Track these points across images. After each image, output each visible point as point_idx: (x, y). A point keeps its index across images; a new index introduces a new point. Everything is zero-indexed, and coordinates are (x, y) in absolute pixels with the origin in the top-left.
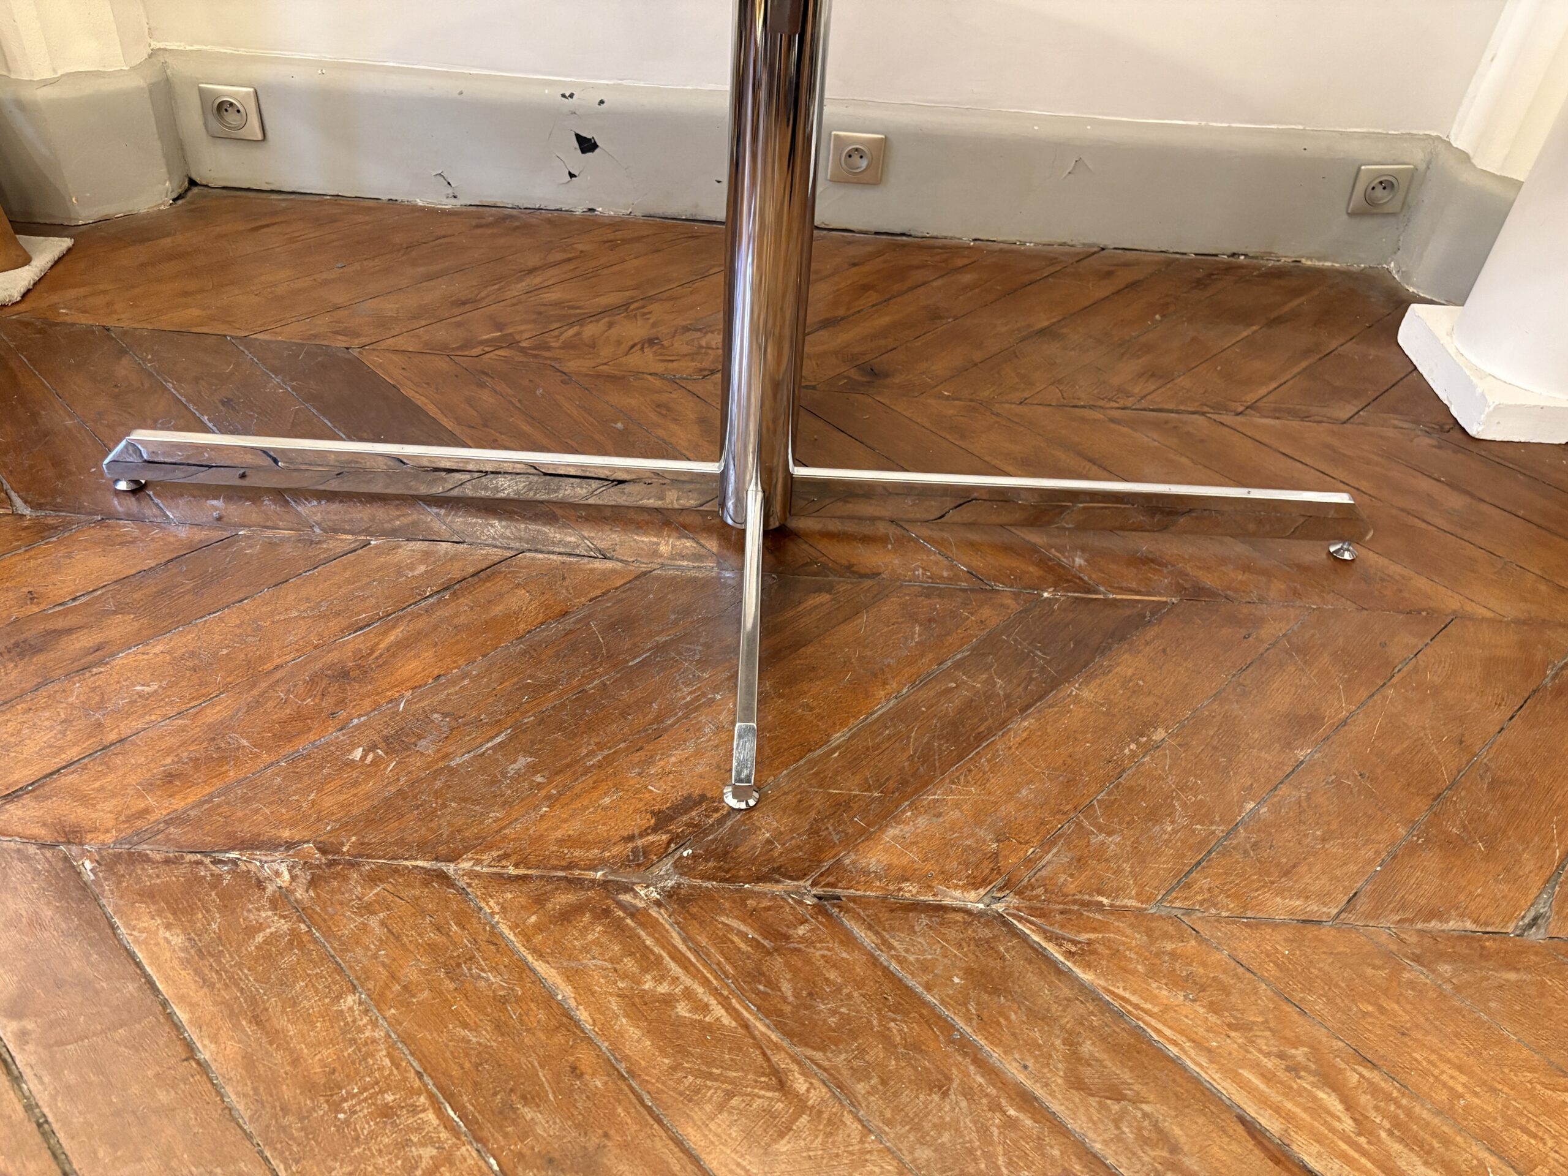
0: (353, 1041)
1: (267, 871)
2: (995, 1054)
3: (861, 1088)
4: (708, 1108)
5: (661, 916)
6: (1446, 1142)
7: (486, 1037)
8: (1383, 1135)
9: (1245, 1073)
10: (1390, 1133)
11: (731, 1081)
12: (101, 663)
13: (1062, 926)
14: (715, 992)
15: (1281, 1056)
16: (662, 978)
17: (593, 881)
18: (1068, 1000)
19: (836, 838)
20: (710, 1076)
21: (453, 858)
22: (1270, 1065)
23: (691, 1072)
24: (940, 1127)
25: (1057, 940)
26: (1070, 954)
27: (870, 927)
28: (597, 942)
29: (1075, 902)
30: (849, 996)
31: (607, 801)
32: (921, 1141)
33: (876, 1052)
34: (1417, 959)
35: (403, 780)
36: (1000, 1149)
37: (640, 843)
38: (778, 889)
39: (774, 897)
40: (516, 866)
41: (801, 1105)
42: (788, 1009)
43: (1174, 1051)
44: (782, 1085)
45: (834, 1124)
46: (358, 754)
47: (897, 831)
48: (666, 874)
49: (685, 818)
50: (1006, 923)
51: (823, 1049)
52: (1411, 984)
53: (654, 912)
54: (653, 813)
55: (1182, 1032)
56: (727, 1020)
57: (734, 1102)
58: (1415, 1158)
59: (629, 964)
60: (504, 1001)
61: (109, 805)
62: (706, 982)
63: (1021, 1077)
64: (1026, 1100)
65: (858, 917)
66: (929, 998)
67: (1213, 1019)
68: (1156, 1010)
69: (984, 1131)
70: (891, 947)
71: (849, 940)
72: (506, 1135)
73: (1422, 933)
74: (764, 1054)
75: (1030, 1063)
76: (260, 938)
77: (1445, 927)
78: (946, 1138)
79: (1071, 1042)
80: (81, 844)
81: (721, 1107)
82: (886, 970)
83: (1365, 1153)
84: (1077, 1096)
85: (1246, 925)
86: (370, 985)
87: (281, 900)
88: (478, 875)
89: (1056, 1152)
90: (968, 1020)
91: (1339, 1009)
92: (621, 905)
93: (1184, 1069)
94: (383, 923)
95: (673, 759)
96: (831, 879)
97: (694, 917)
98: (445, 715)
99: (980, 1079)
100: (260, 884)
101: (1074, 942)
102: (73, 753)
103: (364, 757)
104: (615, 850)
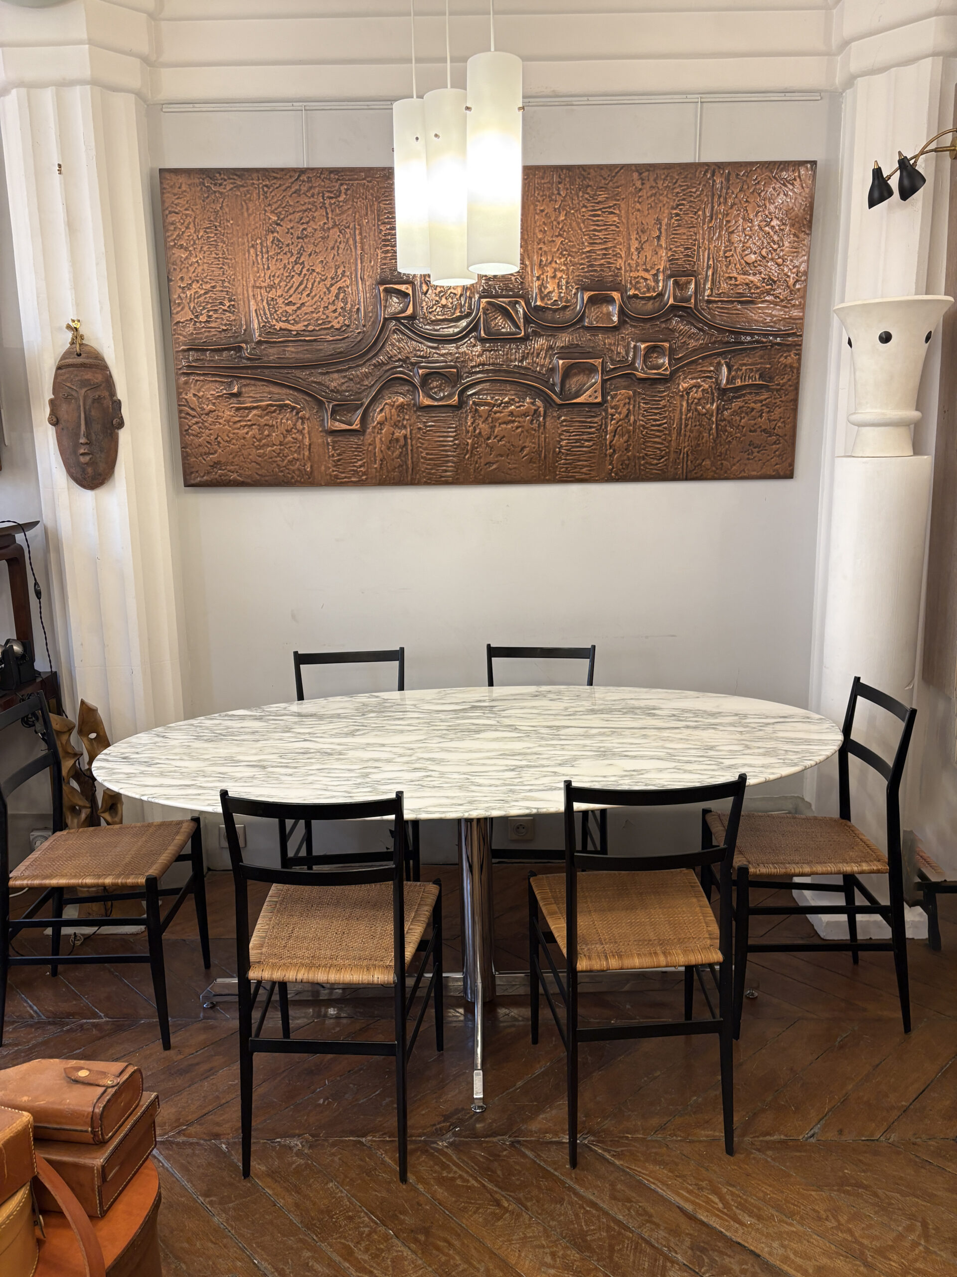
0: (334, 1197)
1: (292, 1144)
2: (582, 1191)
3: (529, 1204)
4: (470, 1213)
5: (449, 1151)
6: (759, 1209)
7: (384, 1194)
8: (734, 1208)
9: (681, 1191)
10: (737, 1207)
11: (479, 1204)
12: (213, 1074)
13: (611, 1146)
14: (471, 1176)
15: (696, 1185)
16: (449, 1173)
17: (420, 1141)
18: (612, 1171)
19: (518, 1120)
20: (471, 1203)
21: (364, 1135)
22: (691, 1188)
23: (464, 1202)
24: (560, 1215)
25: (609, 1151)
26: (613, 1156)
27: (532, 1150)
28: (423, 1161)
29: (617, 1137)
30: (524, 1174)
31: (424, 1112)
32: (553, 1219)
33: (535, 1192)
34: (759, 1150)
35: (341, 1109)
36: (583, 1221)
37: (438, 1126)
38: (495, 1139)
39: (493, 1143)
40: (389, 1137)
41: (506, 1210)
42: (500, 1180)
43: (653, 1186)
44: (498, 1204)
45: (519, 1216)
46: (321, 1101)
47: (544, 1116)
48: (450, 1138)
49: (456, 1117)
50: (589, 1147)
51: (514, 1192)
52: (754, 1158)
53: (445, 1150)
54: (443, 1116)
55: (657, 1180)
56: (476, 1184)
57: (480, 1211)
58: (745, 1215)
59: (437, 1168)
60: (390, 1183)
61: (227, 1126)
62: (467, 1172)
63: (592, 1198)
64: (594, 1205)
65: (527, 1147)
66: (556, 1173)
67: (670, 1174)
68: (647, 1173)
69: (577, 1215)
70: (541, 1157)
71: (524, 1156)
72: (395, 1224)
73: (761, 1141)
74: (491, 1195)
75: (596, 1192)
76: (294, 1166)
77: (772, 1138)
78: (562, 1218)
79: (613, 1185)
80: (220, 1139)
81: (475, 1213)
82: (539, 1165)
83: (726, 1214)
84: (613, 1202)
85: (690, 1142)
86: (338, 1179)
87: (299, 1154)
88: (375, 1141)
89: (605, 1220)
90: (572, 1179)
91: (722, 1168)
92: (434, 1149)
93: (657, 1193)
94: (340, 1159)
95: (450, 1096)
96: (517, 1135)
97: (461, 1151)
98: (354, 1085)
99: (576, 1199)
100: (291, 1148)
101: (615, 1151)
102: (210, 1108)
103: (324, 1102)
104: (428, 1130)
